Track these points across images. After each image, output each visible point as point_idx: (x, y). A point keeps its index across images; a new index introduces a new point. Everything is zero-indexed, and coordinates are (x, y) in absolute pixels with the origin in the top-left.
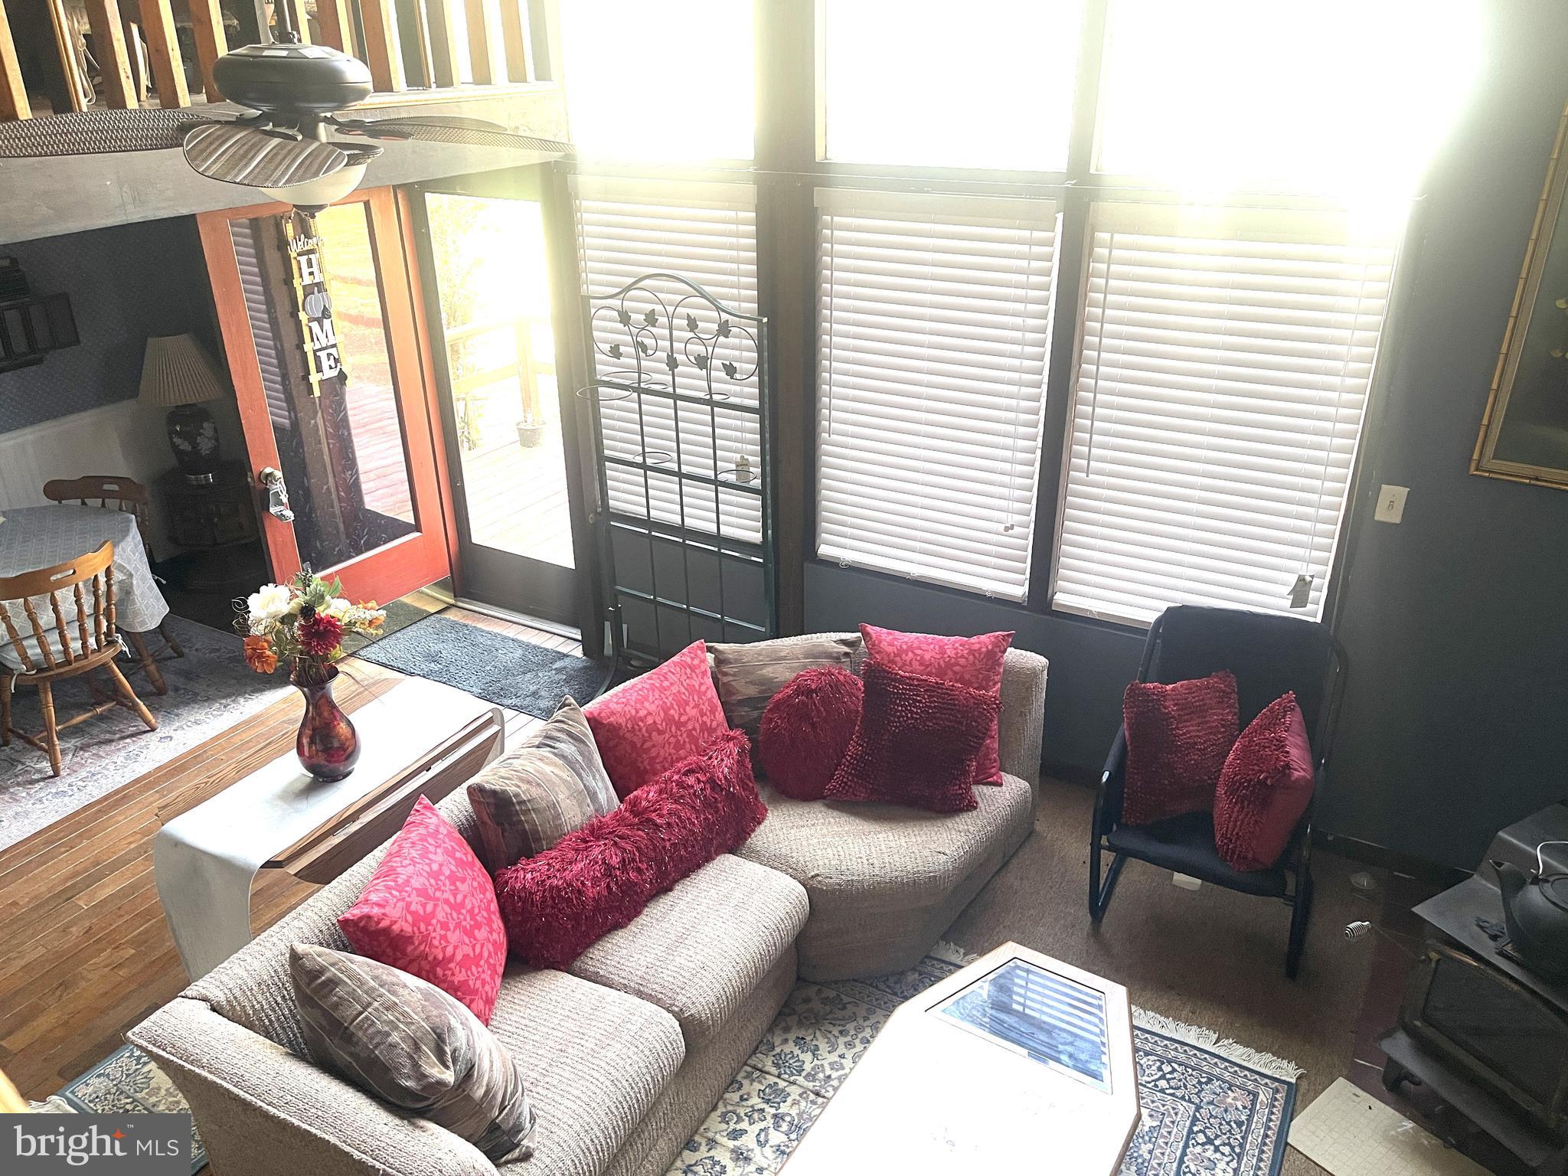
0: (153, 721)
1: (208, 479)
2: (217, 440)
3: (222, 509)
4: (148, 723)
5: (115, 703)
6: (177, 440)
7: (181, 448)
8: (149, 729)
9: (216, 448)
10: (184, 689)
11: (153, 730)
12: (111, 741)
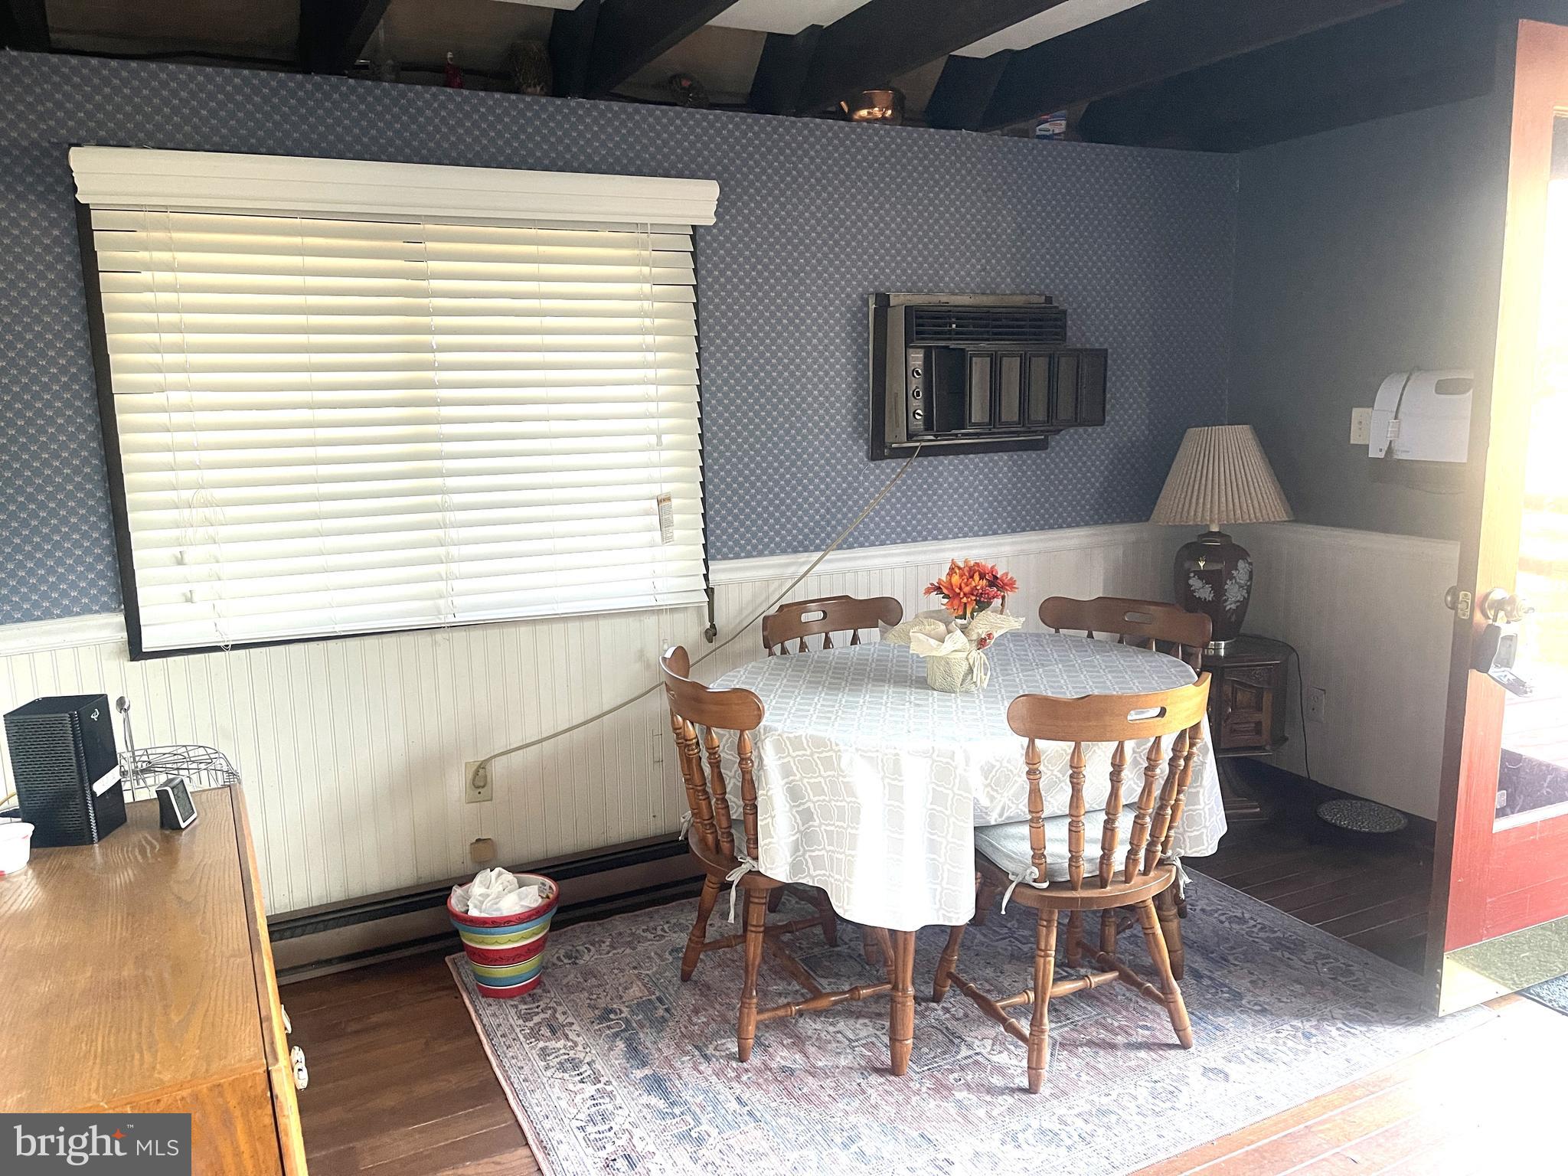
0: (1190, 1029)
1: (1217, 649)
2: (1248, 593)
3: (1239, 696)
4: (1178, 1030)
5: (1116, 974)
6: (1195, 583)
7: (1197, 595)
8: (1178, 1042)
9: (1244, 604)
10: (1210, 978)
11: (1184, 1046)
12: (1113, 1046)
